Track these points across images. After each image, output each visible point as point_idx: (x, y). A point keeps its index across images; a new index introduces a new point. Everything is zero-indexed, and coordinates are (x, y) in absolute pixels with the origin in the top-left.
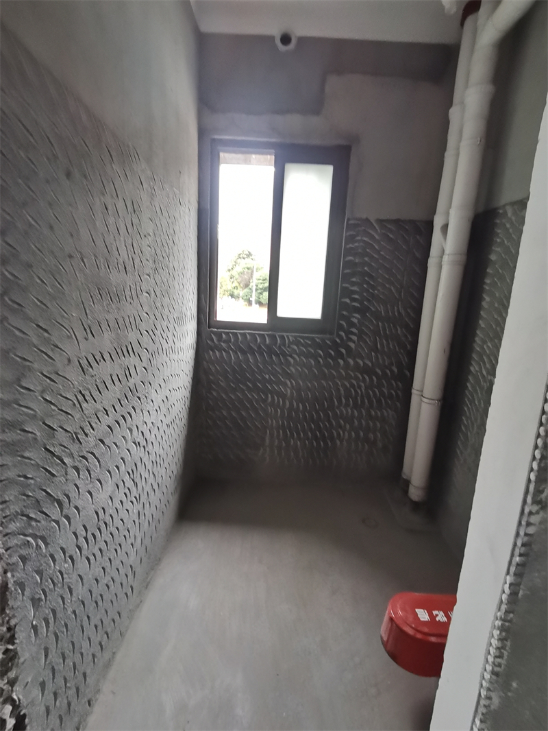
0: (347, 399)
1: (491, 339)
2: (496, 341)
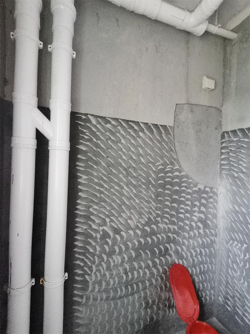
1: (97, 204)
2: (102, 203)
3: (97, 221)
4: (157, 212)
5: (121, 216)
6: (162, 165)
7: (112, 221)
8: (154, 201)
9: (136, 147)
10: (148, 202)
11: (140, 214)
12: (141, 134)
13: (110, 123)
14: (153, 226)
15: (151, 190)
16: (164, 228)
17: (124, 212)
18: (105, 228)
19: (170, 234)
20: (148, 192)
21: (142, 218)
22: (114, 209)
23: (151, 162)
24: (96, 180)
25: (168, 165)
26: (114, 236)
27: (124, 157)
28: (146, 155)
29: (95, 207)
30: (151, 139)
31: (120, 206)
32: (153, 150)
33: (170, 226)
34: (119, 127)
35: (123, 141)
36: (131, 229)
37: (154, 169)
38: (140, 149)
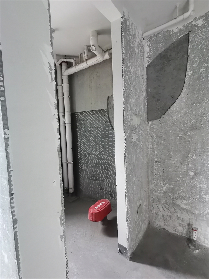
1: (82, 143)
2: (84, 143)
3: (83, 149)
4: (102, 149)
5: (90, 149)
6: (103, 128)
7: (87, 150)
8: (101, 144)
9: (92, 121)
10: (99, 145)
11: (96, 149)
12: (94, 115)
13: (84, 113)
14: (101, 155)
15: (99, 140)
16: (106, 157)
17: (90, 147)
18: (85, 152)
19: (109, 161)
20: (98, 140)
21: (97, 151)
22: (87, 146)
23: (99, 127)
24: (82, 135)
25: (106, 128)
26: (88, 156)
27: (89, 126)
28: (96, 124)
29: (82, 144)
30: (98, 117)
31: (89, 145)
32: (99, 122)
33: (109, 157)
34: (86, 115)
35: (88, 120)
36: (93, 155)
37: (100, 130)
38: (94, 122)
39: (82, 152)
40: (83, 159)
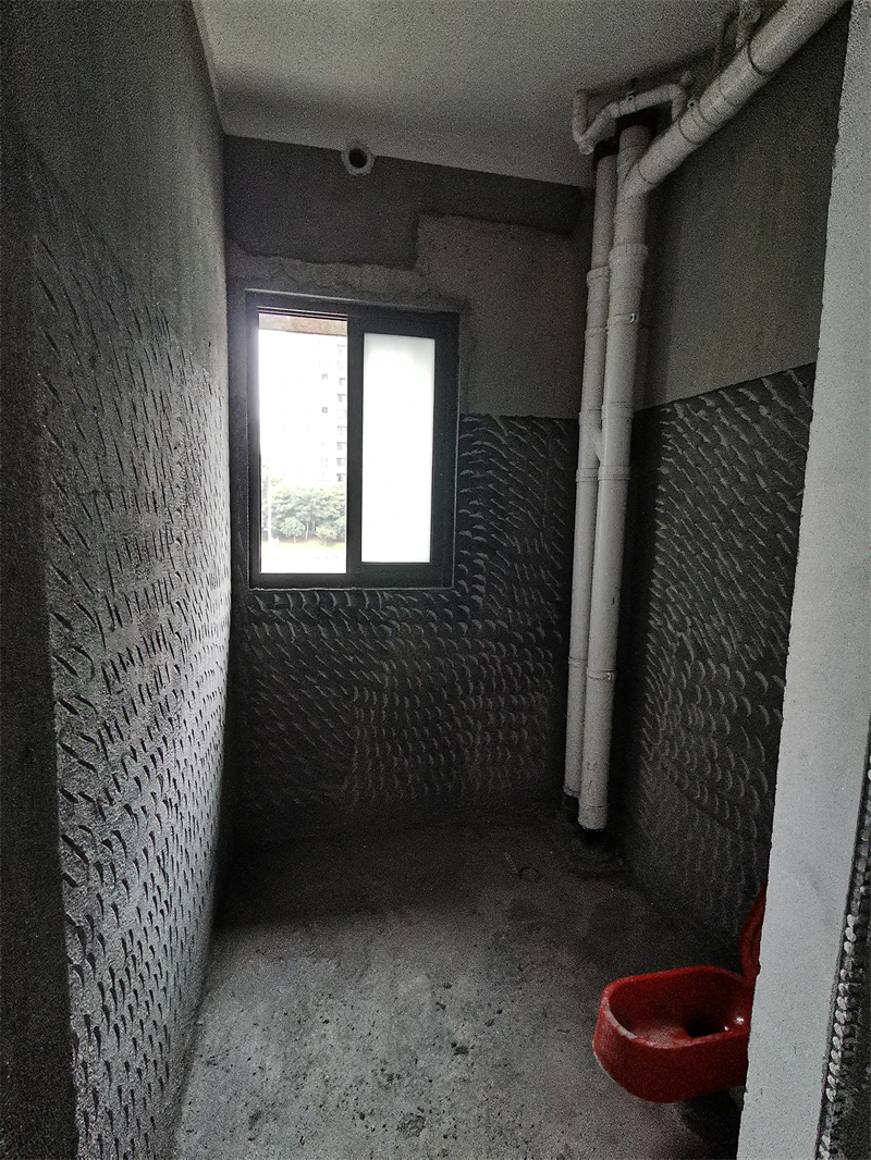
0: (476, 684)
2: (683, 584)
5: (710, 623)
8: (784, 605)
9: (748, 452)
10: (770, 605)
11: (748, 632)
15: (778, 571)
17: (715, 613)
18: (684, 636)
20: (769, 575)
21: (751, 643)
22: (699, 601)
23: (786, 488)
24: (677, 534)
26: (696, 662)
27: (723, 482)
28: (770, 468)
30: (789, 418)
31: (709, 598)
32: (790, 448)
34: (719, 410)
35: (724, 442)
36: (727, 662)
37: (792, 509)
38: (758, 453)
39: (669, 632)
40: (669, 671)
